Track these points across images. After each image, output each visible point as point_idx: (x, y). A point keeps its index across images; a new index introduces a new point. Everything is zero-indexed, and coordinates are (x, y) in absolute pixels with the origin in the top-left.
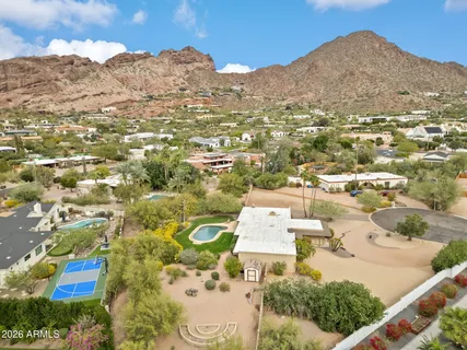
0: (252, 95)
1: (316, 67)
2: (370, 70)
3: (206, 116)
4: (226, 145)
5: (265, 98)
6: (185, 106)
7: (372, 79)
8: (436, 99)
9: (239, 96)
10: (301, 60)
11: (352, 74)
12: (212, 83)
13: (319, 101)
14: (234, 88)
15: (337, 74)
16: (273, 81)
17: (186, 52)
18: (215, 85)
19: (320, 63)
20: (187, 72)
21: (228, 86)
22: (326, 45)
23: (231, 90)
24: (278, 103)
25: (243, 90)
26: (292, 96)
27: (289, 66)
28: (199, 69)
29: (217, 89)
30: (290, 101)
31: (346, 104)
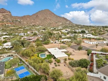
0: (23, 22)
1: (38, 16)
2: (49, 18)
3: (13, 27)
4: (25, 35)
5: (27, 23)
6: (5, 25)
7: (50, 20)
8: (62, 24)
9: (20, 22)
10: (34, 14)
11: (46, 18)
12: (11, 18)
13: (40, 24)
14: (18, 20)
15: (43, 18)
16: (28, 19)
17: (2, 10)
18: (13, 19)
19: (39, 15)
20: (3, 15)
21: (16, 20)
22: (40, 11)
23: (17, 21)
24: (30, 24)
25: (21, 21)
26: (33, 23)
27: (32, 16)
28: (7, 15)
29: (13, 20)
30: (33, 24)
31: (46, 25)
